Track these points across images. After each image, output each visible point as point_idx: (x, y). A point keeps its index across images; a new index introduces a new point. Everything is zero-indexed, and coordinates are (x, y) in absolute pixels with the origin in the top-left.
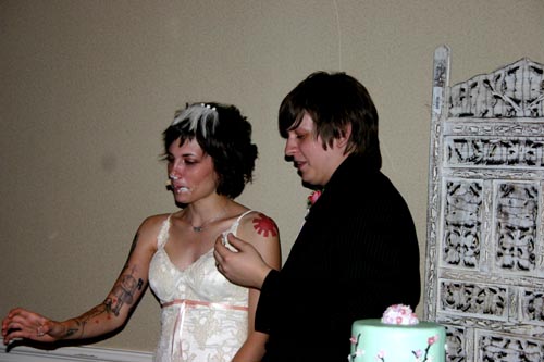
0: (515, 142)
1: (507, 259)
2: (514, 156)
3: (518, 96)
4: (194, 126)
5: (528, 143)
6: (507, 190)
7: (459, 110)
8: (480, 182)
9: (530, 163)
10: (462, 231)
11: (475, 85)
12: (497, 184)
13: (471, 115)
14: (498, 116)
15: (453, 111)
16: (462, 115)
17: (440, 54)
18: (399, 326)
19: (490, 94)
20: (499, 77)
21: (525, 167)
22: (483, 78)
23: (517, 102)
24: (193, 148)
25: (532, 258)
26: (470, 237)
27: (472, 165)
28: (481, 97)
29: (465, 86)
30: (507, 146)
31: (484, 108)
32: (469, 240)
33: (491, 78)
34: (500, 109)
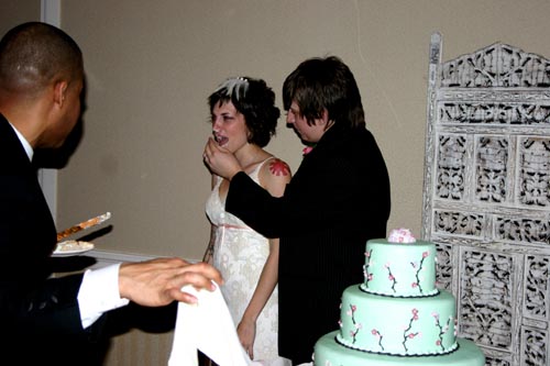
0: (491, 106)
1: (484, 194)
2: (490, 116)
3: (494, 71)
4: (230, 92)
5: (501, 106)
6: (485, 142)
7: (449, 82)
8: (465, 136)
9: (502, 121)
10: (451, 172)
11: (461, 62)
12: (477, 137)
13: (458, 85)
14: (479, 86)
15: (444, 82)
16: (451, 86)
17: (435, 39)
18: (401, 244)
19: (473, 69)
20: (479, 56)
21: (498, 124)
22: (467, 57)
23: (493, 75)
24: (229, 108)
25: (503, 193)
26: (456, 177)
27: (458, 123)
28: (466, 72)
29: (453, 63)
30: (485, 108)
31: (467, 80)
32: (456, 180)
33: (473, 57)
34: (480, 80)
